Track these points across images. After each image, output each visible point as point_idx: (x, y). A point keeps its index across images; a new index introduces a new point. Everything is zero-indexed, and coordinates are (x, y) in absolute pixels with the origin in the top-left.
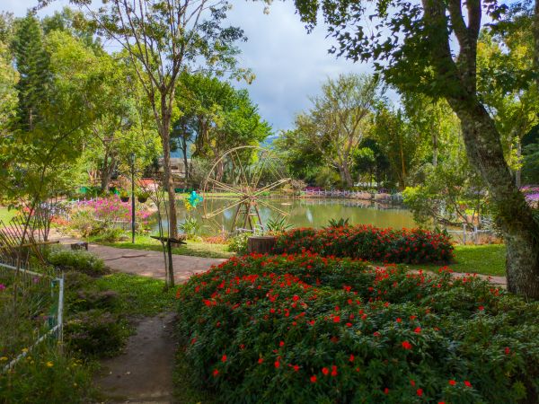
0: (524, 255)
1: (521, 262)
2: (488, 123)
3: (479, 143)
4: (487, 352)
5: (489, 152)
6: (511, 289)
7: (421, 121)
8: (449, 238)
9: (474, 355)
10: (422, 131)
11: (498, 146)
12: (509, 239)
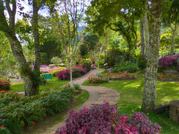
0: (29, 83)
1: (28, 85)
2: (18, 42)
3: (15, 48)
4: (12, 114)
5: (18, 51)
6: (26, 94)
7: (3, 43)
8: (10, 82)
9: (7, 117)
10: (3, 46)
11: (21, 50)
12: (25, 79)
